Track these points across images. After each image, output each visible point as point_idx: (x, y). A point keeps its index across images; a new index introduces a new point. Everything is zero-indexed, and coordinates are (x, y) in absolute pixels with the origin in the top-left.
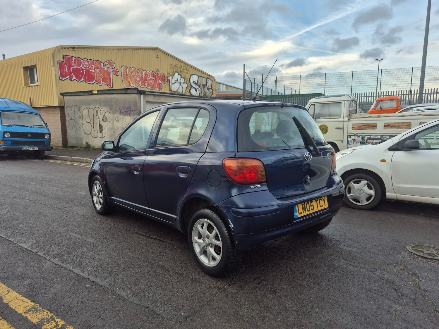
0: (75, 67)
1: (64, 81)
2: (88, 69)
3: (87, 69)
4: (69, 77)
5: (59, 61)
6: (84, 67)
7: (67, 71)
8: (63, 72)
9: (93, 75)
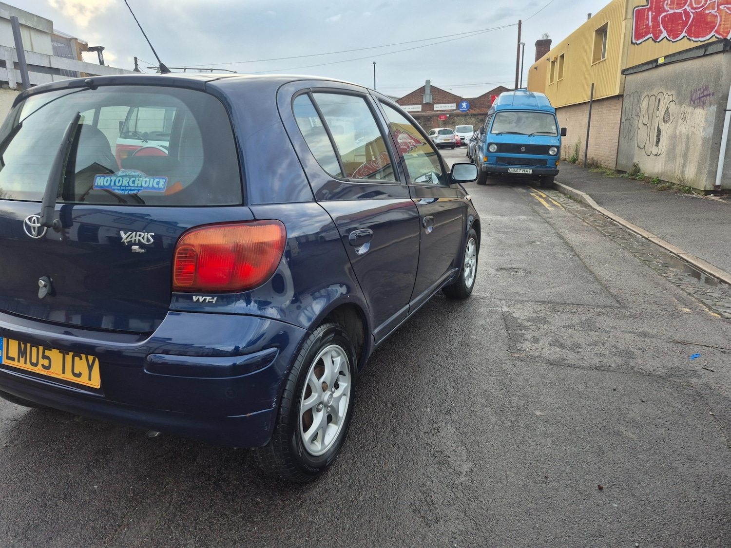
0: (671, 12)
1: (640, 45)
2: (701, 9)
3: (698, 10)
4: (651, 35)
5: (638, 6)
6: (693, 8)
7: (650, 24)
8: (641, 28)
9: (713, 20)
